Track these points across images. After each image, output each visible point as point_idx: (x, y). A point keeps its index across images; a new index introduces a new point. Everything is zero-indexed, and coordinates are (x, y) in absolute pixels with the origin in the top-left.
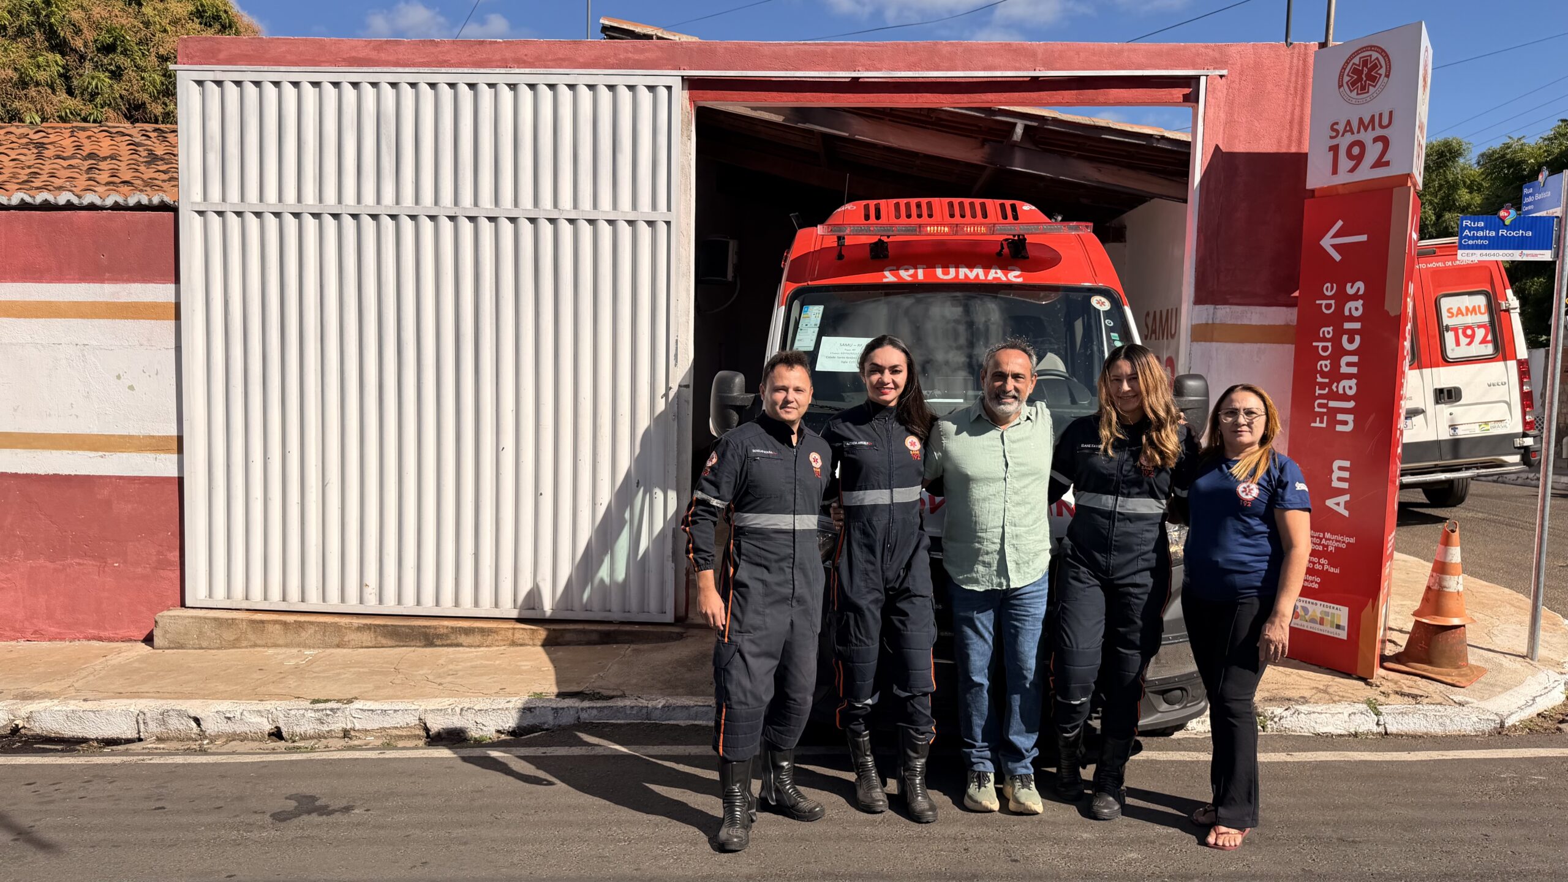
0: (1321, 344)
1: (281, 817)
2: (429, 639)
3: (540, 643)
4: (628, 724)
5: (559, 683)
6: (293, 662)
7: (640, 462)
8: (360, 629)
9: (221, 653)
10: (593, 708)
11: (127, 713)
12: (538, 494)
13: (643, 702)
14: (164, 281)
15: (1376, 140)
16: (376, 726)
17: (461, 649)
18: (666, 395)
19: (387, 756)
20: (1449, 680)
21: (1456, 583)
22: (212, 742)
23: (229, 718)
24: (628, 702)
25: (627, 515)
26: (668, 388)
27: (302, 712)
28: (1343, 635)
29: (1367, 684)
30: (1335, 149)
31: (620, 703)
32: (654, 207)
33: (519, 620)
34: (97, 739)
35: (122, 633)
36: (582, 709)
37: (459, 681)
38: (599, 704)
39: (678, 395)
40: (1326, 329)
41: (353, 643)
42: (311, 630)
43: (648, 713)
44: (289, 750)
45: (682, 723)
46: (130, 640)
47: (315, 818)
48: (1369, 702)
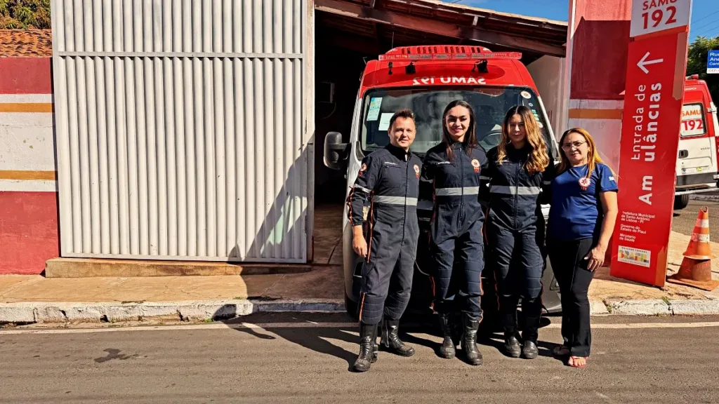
0: (637, 117)
1: (100, 360)
2: (183, 272)
3: (239, 273)
4: (283, 312)
5: (248, 293)
6: (115, 283)
7: (288, 182)
8: (148, 267)
9: (79, 279)
10: (265, 304)
11: (28, 309)
12: (237, 199)
13: (291, 302)
14: (46, 92)
15: (668, 9)
16: (155, 314)
17: (199, 277)
18: (301, 149)
19: (158, 329)
20: (702, 287)
21: (705, 238)
22: (72, 323)
23: (80, 311)
24: (283, 302)
25: (282, 210)
26: (302, 145)
27: (117, 307)
28: (648, 265)
29: (661, 289)
30: (646, 15)
31: (279, 302)
32: (294, 51)
33: (228, 262)
34: (13, 322)
35: (30, 270)
36: (260, 305)
37: (198, 292)
38: (269, 302)
39: (307, 148)
40: (640, 109)
41: (145, 274)
42: (124, 268)
43: (294, 306)
44: (110, 327)
45: (311, 311)
46: (34, 274)
47: (117, 361)
48: (663, 298)
